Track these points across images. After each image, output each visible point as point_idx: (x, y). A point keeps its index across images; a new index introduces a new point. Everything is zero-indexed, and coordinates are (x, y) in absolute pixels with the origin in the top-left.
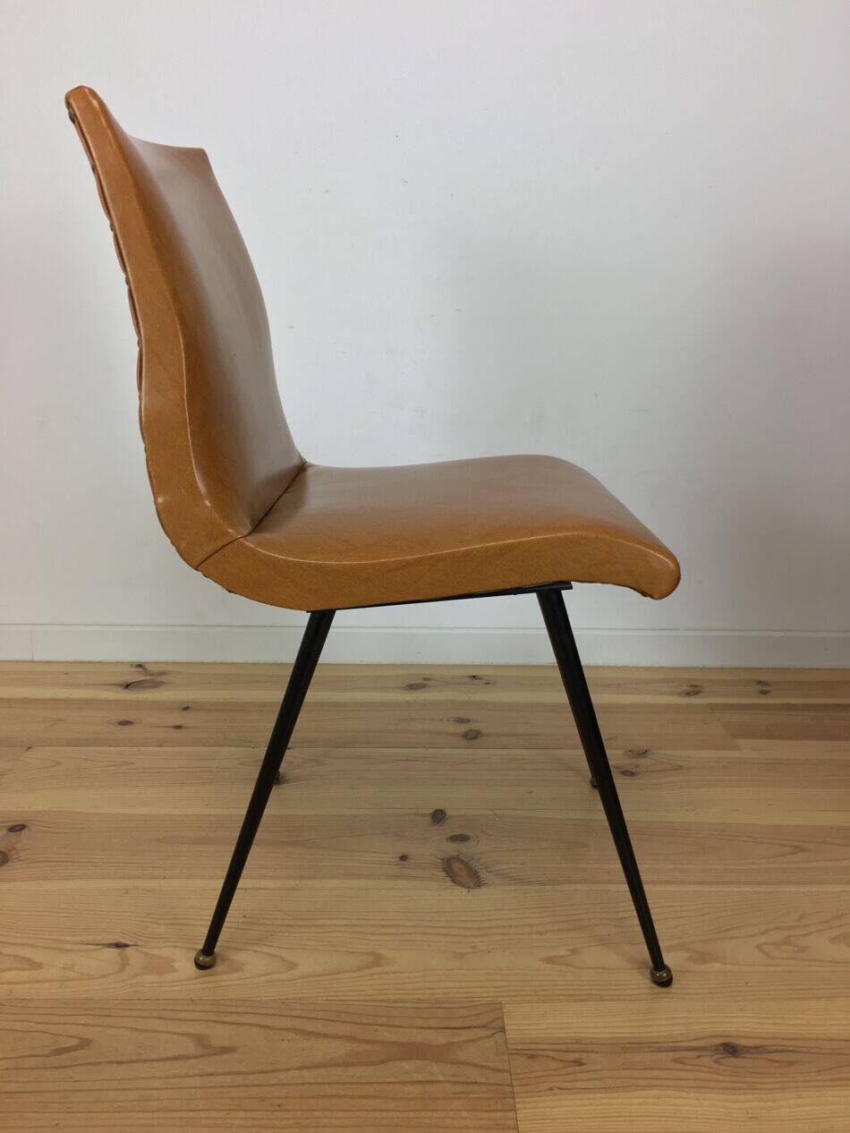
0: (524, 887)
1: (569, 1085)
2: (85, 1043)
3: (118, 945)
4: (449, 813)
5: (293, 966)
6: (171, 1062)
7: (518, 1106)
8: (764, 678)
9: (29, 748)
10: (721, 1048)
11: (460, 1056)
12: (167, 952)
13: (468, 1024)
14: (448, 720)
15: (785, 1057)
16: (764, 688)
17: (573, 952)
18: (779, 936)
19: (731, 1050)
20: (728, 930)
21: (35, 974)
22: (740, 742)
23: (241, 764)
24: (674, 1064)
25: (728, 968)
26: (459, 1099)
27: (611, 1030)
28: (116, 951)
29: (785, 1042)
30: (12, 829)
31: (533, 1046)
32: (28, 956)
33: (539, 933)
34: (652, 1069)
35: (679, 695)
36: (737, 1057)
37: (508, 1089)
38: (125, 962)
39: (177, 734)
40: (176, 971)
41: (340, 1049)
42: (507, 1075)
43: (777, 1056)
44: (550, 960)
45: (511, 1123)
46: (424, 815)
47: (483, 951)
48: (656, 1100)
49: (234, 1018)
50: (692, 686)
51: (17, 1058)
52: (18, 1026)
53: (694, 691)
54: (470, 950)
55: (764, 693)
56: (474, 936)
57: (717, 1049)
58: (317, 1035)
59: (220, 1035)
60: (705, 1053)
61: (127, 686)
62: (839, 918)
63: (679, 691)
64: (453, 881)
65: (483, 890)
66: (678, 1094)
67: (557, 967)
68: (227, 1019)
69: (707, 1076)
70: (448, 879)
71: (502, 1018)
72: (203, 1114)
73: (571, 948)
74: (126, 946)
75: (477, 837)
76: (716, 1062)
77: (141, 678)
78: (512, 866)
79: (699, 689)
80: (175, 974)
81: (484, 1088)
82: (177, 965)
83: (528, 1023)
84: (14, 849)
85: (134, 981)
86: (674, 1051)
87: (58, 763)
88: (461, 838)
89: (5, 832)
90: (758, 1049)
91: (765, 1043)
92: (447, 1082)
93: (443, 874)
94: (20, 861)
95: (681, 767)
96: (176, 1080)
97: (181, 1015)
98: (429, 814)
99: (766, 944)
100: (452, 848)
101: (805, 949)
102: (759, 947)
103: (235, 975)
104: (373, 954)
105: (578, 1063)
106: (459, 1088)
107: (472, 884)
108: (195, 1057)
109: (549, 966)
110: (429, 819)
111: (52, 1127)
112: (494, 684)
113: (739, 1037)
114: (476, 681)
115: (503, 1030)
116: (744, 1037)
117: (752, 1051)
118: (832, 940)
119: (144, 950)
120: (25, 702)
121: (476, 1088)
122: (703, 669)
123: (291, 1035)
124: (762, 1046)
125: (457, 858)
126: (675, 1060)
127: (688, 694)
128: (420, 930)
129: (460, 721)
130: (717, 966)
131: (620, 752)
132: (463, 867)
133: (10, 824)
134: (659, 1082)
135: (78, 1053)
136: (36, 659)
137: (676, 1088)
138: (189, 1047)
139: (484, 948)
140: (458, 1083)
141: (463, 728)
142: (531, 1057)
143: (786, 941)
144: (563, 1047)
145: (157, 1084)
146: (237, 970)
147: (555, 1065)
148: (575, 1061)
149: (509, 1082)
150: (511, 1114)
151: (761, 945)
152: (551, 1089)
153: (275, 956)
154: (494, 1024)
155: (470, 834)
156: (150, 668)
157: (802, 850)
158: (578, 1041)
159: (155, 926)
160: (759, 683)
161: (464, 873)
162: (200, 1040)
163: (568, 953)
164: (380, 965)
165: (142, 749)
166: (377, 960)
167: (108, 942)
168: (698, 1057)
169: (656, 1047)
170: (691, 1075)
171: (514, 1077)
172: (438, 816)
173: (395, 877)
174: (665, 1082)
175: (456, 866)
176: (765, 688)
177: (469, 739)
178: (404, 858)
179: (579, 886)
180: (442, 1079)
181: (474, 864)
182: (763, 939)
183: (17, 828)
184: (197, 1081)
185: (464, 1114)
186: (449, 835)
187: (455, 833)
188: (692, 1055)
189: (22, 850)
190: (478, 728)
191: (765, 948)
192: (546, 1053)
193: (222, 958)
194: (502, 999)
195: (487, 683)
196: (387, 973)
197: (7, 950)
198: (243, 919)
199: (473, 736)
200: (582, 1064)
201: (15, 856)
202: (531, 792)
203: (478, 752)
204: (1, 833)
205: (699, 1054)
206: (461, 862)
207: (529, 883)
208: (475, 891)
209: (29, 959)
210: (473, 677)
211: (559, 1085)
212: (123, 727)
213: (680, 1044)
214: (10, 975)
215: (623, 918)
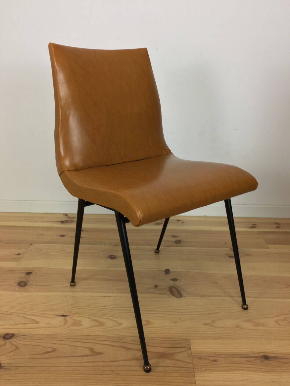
0: (196, 298)
1: (212, 369)
2: (54, 350)
3: (63, 316)
4: (171, 270)
5: (121, 324)
6: (82, 357)
7: (195, 375)
8: (278, 222)
9: (31, 244)
10: (263, 357)
11: (177, 357)
12: (79, 319)
13: (178, 346)
14: (170, 236)
15: (285, 361)
16: (278, 225)
17: (213, 322)
18: (282, 317)
19: (266, 358)
20: (265, 315)
21: (36, 325)
22: (270, 246)
23: (101, 251)
25: (265, 328)
26: (176, 372)
27: (226, 350)
28: (63, 318)
29: (285, 355)
30: (27, 274)
31: (200, 355)
32: (35, 319)
33: (202, 314)
34: (240, 364)
35: (249, 228)
36: (268, 360)
37: (192, 369)
38: (66, 322)
41: (137, 354)
42: (192, 365)
43: (282, 360)
44: (206, 324)
45: (193, 381)
46: (162, 271)
47: (183, 320)
48: (241, 375)
49: (102, 342)
50: (253, 224)
51: (32, 355)
52: (33, 343)
53: (254, 226)
54: (178, 320)
55: (278, 227)
56: (180, 315)
57: (261, 357)
58: (130, 349)
59: (98, 348)
60: (258, 359)
61: (62, 222)
63: (249, 226)
64: (173, 295)
65: (183, 298)
66: (248, 372)
67: (208, 327)
68: (100, 342)
69: (258, 367)
70: (171, 294)
71: (190, 344)
72: (93, 376)
73: (213, 320)
74: (66, 316)
75: (180, 279)
76: (261, 362)
77: (68, 219)
78: (192, 290)
79: (257, 226)
80: (82, 326)
81: (184, 369)
82: (83, 323)
83: (198, 346)
84: (28, 281)
85: (69, 329)
86: (247, 357)
87: (42, 250)
88: (175, 280)
89: (25, 275)
90: (275, 358)
91: (278, 355)
92: (172, 366)
93: (169, 292)
94: (30, 285)
95: (249, 255)
96: (84, 364)
97: (84, 341)
98: (164, 271)
99: (278, 320)
100: (172, 283)
102: (276, 321)
103: (102, 327)
104: (147, 320)
105: (215, 361)
106: (177, 369)
107: (179, 296)
108: (90, 356)
109: (206, 326)
110: (164, 272)
111: (45, 379)
112: (185, 223)
113: (269, 353)
114: (179, 222)
115: (190, 349)
116: (271, 353)
117: (273, 358)
119: (73, 318)
120: (29, 227)
121: (182, 369)
122: (257, 218)
123: (121, 349)
124: (276, 357)
125: (174, 287)
126: (247, 361)
127: (252, 227)
128: (162, 312)
130: (261, 328)
131: (228, 249)
132: (175, 290)
133: (27, 271)
134: (242, 369)
135: (53, 353)
136: (32, 212)
137: (248, 370)
138: (88, 352)
140: (176, 367)
141: (175, 239)
142: (200, 358)
143: (285, 319)
144: (210, 355)
145: (78, 365)
146: (102, 325)
147: (209, 362)
148: (214, 360)
149: (193, 367)
150: (193, 378)
152: (206, 370)
153: (114, 320)
154: (187, 347)
155: (178, 278)
156: (70, 216)
158: (215, 353)
159: (75, 309)
160: (276, 223)
161: (176, 293)
162: (91, 350)
163: (211, 322)
164: (149, 325)
165: (68, 245)
166: (148, 323)
167: (60, 314)
168: (255, 360)
169: (242, 356)
170: (253, 366)
171: (194, 365)
172: (167, 271)
173: (153, 293)
174: (244, 368)
175: (173, 289)
177: (177, 243)
178: (156, 286)
179: (215, 298)
180: (170, 365)
181: (179, 289)
182: (277, 318)
183: (29, 273)
184: (91, 364)
185: (178, 378)
186: (171, 278)
187: (173, 278)
188: (253, 359)
189: (31, 281)
190: (180, 239)
191: (278, 321)
192: (205, 357)
193: (97, 321)
194: (190, 338)
195: (183, 223)
196: (152, 327)
197: (28, 317)
198: (104, 307)
199: (178, 242)
200: (217, 361)
201: (29, 283)
202: (198, 263)
203: (180, 248)
204: (23, 275)
205: (256, 359)
206: (176, 288)
207: (198, 296)
208: (180, 299)
209: (35, 320)
210: (178, 220)
211: (209, 368)
212: (62, 237)
213: (249, 355)
214: (29, 326)
215: (230, 310)
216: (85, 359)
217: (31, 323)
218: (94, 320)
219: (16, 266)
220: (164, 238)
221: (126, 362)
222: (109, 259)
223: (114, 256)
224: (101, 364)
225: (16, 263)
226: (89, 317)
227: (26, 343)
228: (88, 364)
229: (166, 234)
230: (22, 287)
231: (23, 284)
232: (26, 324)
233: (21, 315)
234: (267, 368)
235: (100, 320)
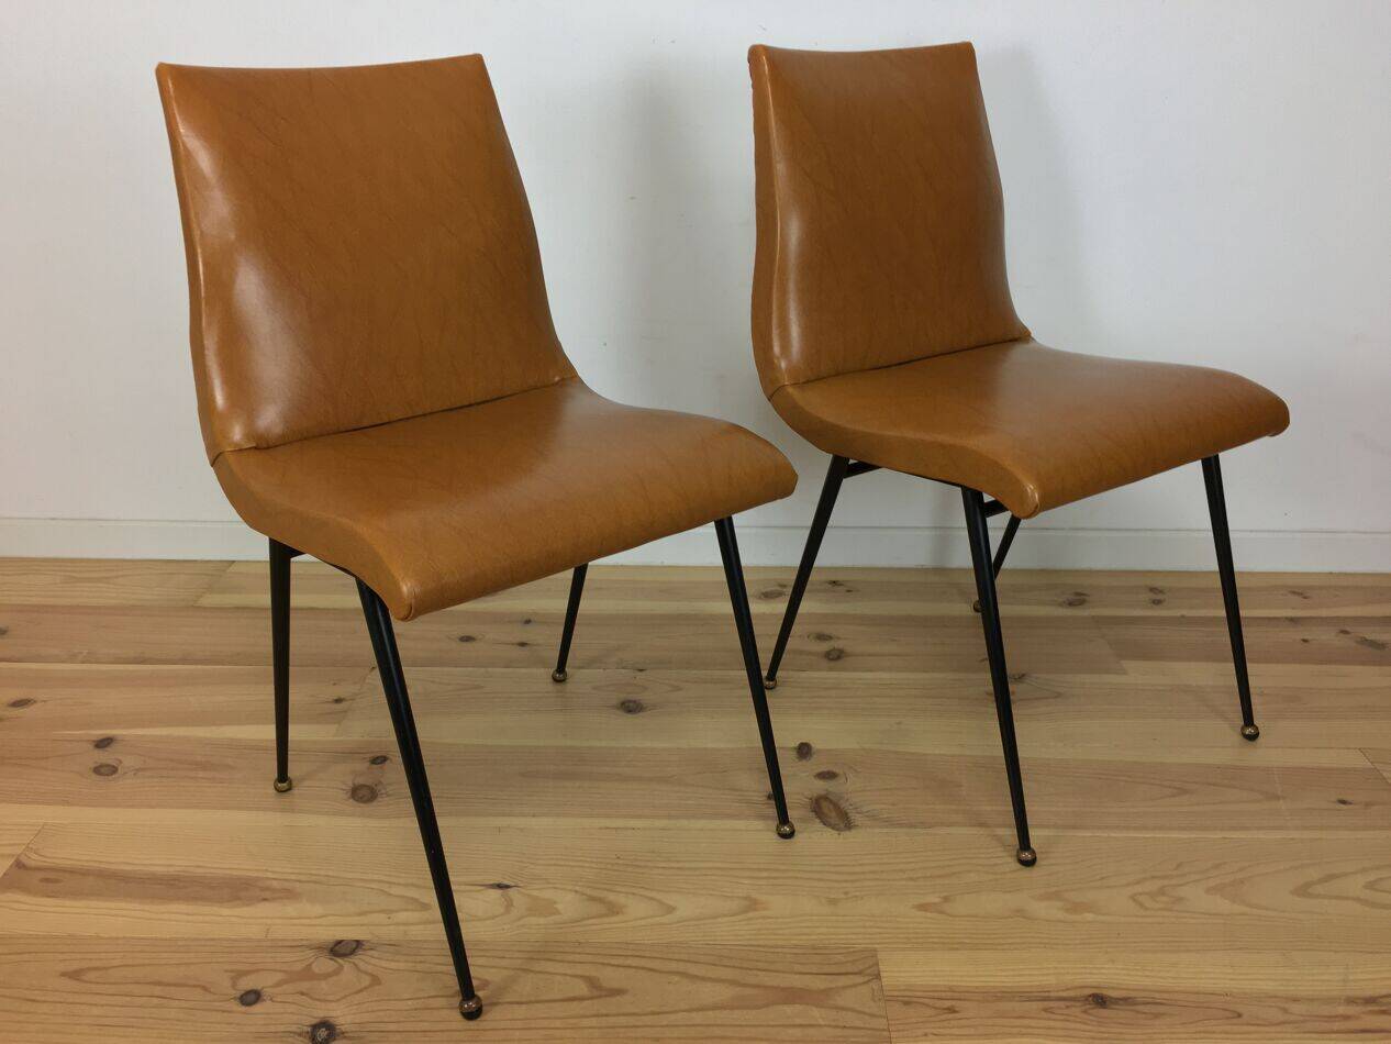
0: (896, 830)
1: (943, 1031)
2: (484, 984)
3: (500, 886)
4: (816, 747)
5: (671, 909)
6: (566, 1003)
8: (1159, 583)
10: (1091, 998)
11: (840, 1000)
12: (548, 894)
13: (843, 970)
14: (810, 637)
15: (1154, 1009)
16: (1157, 596)
17: (946, 899)
18: (1152, 886)
19: (1100, 1000)
20: (1103, 878)
21: (425, 915)
22: (1129, 664)
23: (594, 688)
24: (1043, 1013)
25: (1101, 917)
27: (983, 979)
28: (500, 891)
29: (1157, 995)
30: (375, 761)
31: (908, 992)
32: (416, 897)
33: (911, 879)
34: (1024, 1017)
35: (1060, 605)
36: (1106, 1007)
37: (886, 1033)
38: (509, 905)
39: (524, 652)
40: (557, 912)
41: (724, 993)
42: (884, 1020)
43: (1146, 1008)
44: (923, 907)
46: (788, 748)
47: (856, 896)
49: (620, 961)
50: (1076, 592)
51: (424, 998)
52: (419, 966)
53: (1078, 599)
54: (843, 896)
55: (1157, 602)
56: (846, 881)
57: (1087, 1000)
58: (704, 979)
59: (611, 978)
60: (1074, 1003)
62: (1217, 867)
63: (1061, 600)
64: (824, 823)
65: (853, 831)
67: (929, 915)
68: (613, 962)
69: (1078, 1026)
70: (818, 820)
71: (877, 964)
73: (945, 894)
74: (507, 887)
75: (846, 774)
76: (1085, 1012)
78: (883, 806)
79: (1087, 598)
80: (558, 916)
81: (863, 1032)
82: (560, 907)
83: (905, 970)
84: (380, 782)
85: (521, 922)
86: (1045, 1000)
88: (829, 775)
89: (367, 764)
90: (1125, 1000)
91: (1132, 994)
92: (827, 1025)
93: (812, 814)
94: (388, 796)
95: (1059, 695)
96: (575, 1020)
97: (571, 958)
98: (795, 748)
99: (1140, 893)
100: (821, 786)
101: (1180, 899)
102: (1133, 898)
103: (617, 918)
104: (747, 898)
105: (951, 1010)
106: (839, 1032)
107: (842, 826)
108: (592, 998)
109: (922, 912)
110: (795, 752)
112: (857, 590)
113: (1109, 989)
114: (836, 588)
115: (878, 976)
116: (1113, 988)
117: (1121, 1002)
118: (1208, 891)
119: (528, 891)
121: (855, 1032)
122: (1090, 572)
123: (676, 978)
124: (1130, 998)
125: (825, 798)
126: (1045, 1010)
127: (1071, 604)
128: (790, 874)
129: (821, 637)
130: (1089, 916)
132: (831, 806)
133: (370, 755)
134: (1030, 1030)
135: (481, 994)
138: (582, 989)
139: (857, 894)
140: (838, 1026)
141: (825, 646)
142: (907, 1003)
144: (936, 994)
145: (558, 1023)
146: (617, 913)
147: (930, 1012)
148: (948, 1009)
149: (886, 1027)
151: (1135, 895)
152: (926, 1035)
153: (652, 899)
154: (869, 971)
155: (838, 770)
157: (1183, 791)
158: (951, 989)
159: (532, 866)
160: (1152, 590)
161: (833, 814)
162: (592, 982)
163: (941, 899)
164: (755, 910)
165: (490, 669)
166: (752, 905)
167: (492, 882)
168: (1067, 1007)
169: (1028, 997)
170: (1059, 1024)
171: (891, 1022)
172: (804, 750)
173: (764, 818)
174: (1036, 1031)
175: (824, 804)
176: (1159, 597)
177: (832, 659)
178: (771, 796)
180: (823, 1023)
181: (843, 805)
182: (1138, 889)
183: (379, 760)
184: (594, 1022)
186: (817, 771)
187: (820, 770)
188: (1062, 1004)
189: (390, 784)
190: (841, 647)
191: (1141, 898)
192: (922, 1000)
193: (600, 900)
194: (876, 946)
195: (849, 591)
196: (763, 917)
197: (394, 890)
198: (617, 861)
199: (835, 656)
200: (955, 1012)
201: (383, 791)
202: (899, 723)
203: (844, 675)
204: (362, 766)
205: (1068, 1004)
206: (831, 802)
207: (901, 825)
208: (847, 834)
209: (416, 900)
210: (834, 583)
211: (935, 1031)
212: (465, 644)
213: (1052, 994)
214: (402, 916)
215: (996, 865)
216: (575, 1008)
217: (406, 910)
218: (592, 899)
219: (336, 739)
220: (791, 644)
221: (694, 1014)
222: (620, 712)
223: (635, 702)
224: (622, 1020)
225: (333, 728)
226: (577, 888)
227: (402, 965)
228: (586, 1022)
229: (796, 629)
230: (365, 802)
231: (364, 792)
232: (391, 911)
233: (374, 886)
234: (1103, 1029)
235: (611, 897)
